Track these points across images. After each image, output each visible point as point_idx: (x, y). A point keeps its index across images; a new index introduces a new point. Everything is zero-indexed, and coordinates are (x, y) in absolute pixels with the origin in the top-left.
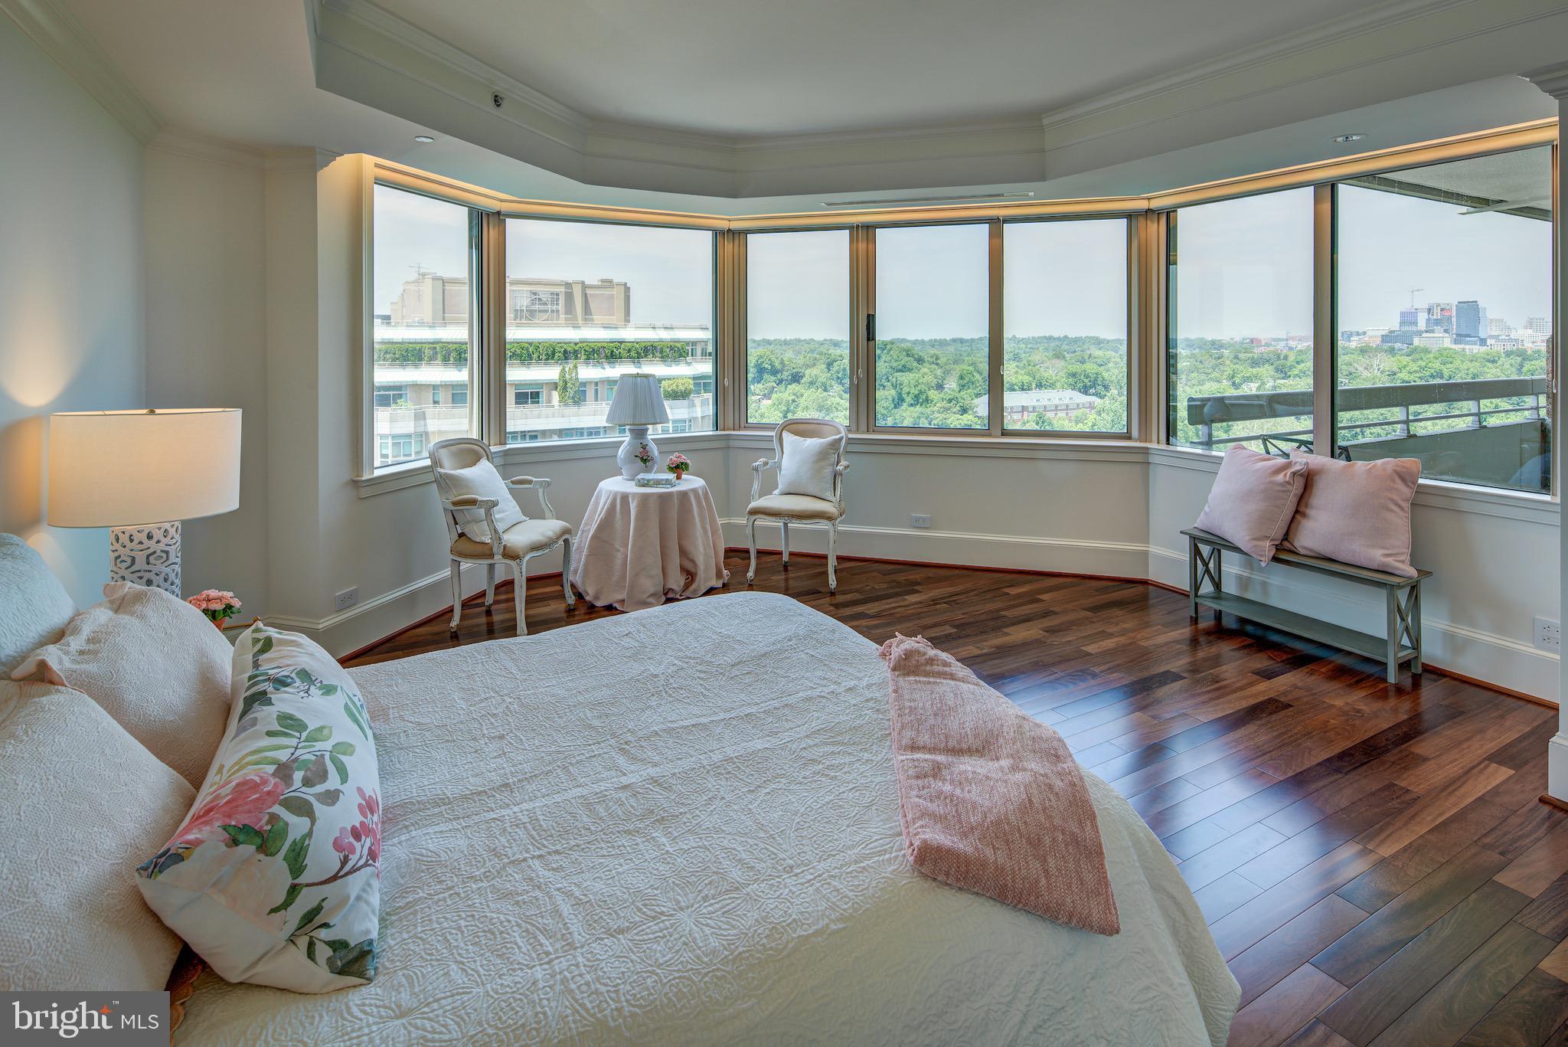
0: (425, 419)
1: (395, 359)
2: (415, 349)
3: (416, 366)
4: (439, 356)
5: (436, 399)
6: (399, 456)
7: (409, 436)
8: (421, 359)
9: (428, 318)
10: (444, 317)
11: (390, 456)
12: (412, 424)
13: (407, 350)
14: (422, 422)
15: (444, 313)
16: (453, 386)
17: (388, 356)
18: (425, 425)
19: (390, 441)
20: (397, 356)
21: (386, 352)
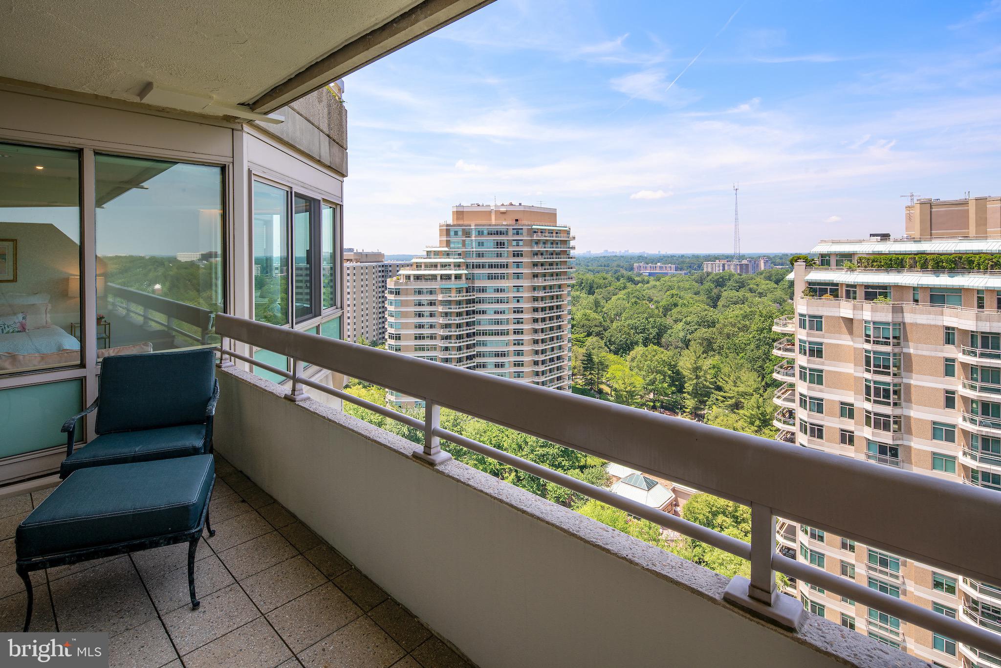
0: (902, 312)
1: (879, 266)
2: (898, 259)
3: (899, 272)
4: (918, 264)
5: (916, 298)
6: (879, 337)
7: (888, 324)
8: (903, 267)
9: (916, 234)
10: (931, 233)
11: (872, 337)
12: (890, 315)
13: (891, 260)
14: (900, 315)
15: (931, 230)
16: (931, 288)
17: (875, 264)
18: (903, 317)
19: (871, 325)
20: (882, 264)
21: (874, 261)
